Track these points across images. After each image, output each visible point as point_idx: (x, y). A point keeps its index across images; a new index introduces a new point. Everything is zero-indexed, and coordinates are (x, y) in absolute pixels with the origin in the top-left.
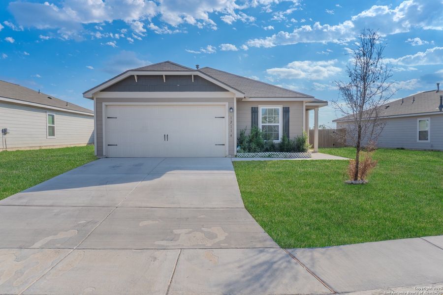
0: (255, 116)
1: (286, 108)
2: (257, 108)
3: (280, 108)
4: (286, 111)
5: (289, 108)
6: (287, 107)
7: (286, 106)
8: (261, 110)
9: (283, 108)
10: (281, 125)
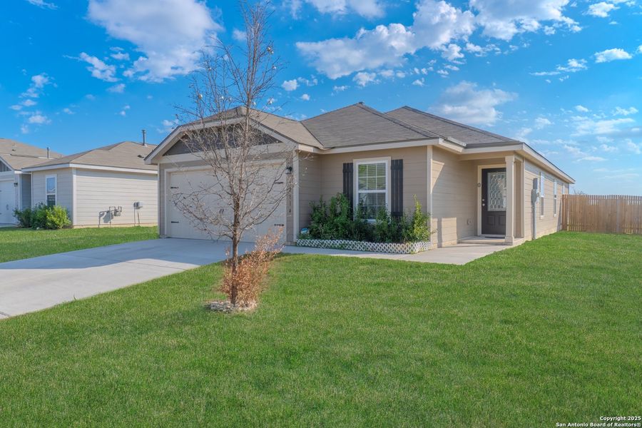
0: (348, 177)
1: (397, 161)
2: (352, 164)
3: (387, 161)
4: (397, 167)
5: (401, 161)
6: (399, 158)
7: (397, 157)
8: (357, 167)
9: (392, 161)
10: (388, 191)
